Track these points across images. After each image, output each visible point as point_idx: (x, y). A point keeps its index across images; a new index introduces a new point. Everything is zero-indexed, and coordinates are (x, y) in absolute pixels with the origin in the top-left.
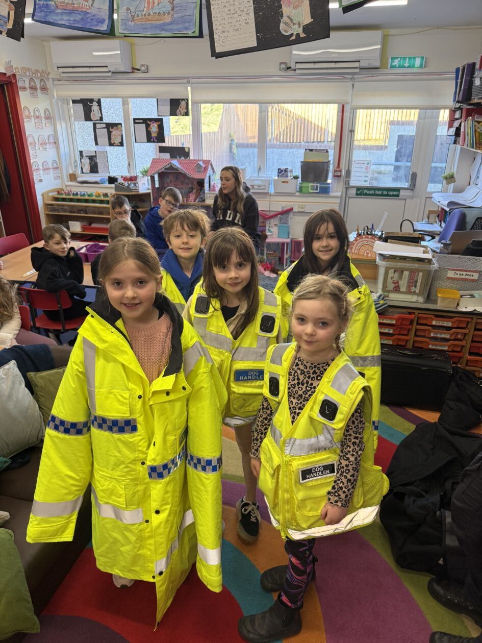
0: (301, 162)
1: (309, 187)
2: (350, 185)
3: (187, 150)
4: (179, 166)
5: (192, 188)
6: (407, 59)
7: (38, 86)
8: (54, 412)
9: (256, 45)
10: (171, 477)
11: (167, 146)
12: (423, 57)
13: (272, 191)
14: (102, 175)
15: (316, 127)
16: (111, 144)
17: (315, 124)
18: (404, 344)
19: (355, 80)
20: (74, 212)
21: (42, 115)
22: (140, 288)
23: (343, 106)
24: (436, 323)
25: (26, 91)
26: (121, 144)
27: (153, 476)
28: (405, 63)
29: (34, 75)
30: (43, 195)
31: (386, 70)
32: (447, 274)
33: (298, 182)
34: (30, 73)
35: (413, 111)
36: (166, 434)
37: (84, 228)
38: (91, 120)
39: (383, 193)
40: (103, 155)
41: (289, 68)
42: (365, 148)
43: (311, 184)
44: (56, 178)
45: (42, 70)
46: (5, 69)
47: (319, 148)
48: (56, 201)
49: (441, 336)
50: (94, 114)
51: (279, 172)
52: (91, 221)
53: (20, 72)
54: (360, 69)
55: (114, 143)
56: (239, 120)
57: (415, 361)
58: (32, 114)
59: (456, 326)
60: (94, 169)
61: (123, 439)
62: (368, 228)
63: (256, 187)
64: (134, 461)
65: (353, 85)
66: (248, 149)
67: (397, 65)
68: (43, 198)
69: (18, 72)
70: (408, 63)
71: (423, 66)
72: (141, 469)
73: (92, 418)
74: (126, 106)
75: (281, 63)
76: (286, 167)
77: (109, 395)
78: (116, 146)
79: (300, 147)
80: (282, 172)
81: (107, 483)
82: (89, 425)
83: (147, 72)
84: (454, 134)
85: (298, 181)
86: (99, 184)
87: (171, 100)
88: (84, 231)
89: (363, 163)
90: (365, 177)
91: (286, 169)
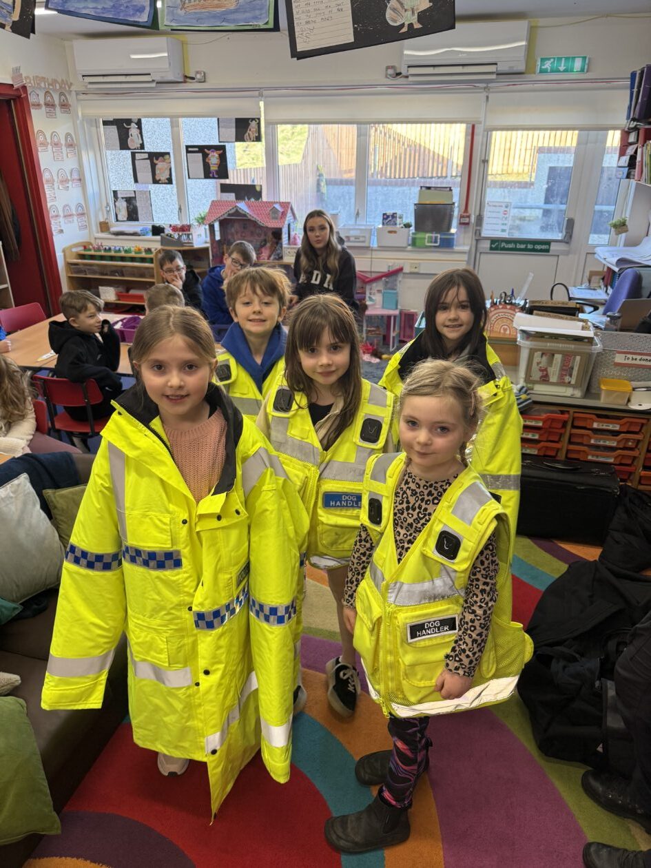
0: (415, 204)
1: (425, 238)
2: (483, 235)
3: (258, 189)
4: (248, 212)
5: (265, 241)
6: (563, 59)
7: (57, 102)
8: (74, 540)
9: (353, 40)
10: (226, 628)
11: (232, 183)
12: (585, 57)
13: (375, 245)
14: (143, 224)
15: (436, 157)
16: (155, 181)
17: (434, 152)
18: (553, 454)
19: (491, 90)
20: (106, 275)
21: (63, 142)
22: (189, 374)
23: (473, 127)
24: (598, 425)
25: (41, 108)
26: (170, 181)
27: (200, 626)
28: (560, 66)
29: (51, 87)
30: (64, 251)
31: (533, 75)
32: (614, 358)
33: (411, 232)
34: (45, 85)
35: (570, 132)
36: (217, 572)
37: (119, 296)
38: (129, 149)
39: (527, 246)
40: (145, 196)
41: (399, 74)
42: (503, 185)
43: (428, 235)
44: (83, 227)
45: (62, 80)
46: (13, 79)
47: (439, 186)
48: (81, 259)
49: (604, 444)
50: (132, 140)
51: (384, 219)
52: (129, 286)
53: (32, 82)
54: (498, 74)
55: (160, 180)
56: (329, 148)
57: (570, 477)
58: (49, 141)
59: (625, 430)
60: (133, 215)
61: (163, 577)
62: (506, 295)
63: (352, 239)
64: (179, 606)
65: (487, 97)
66: (341, 187)
67: (549, 68)
68: (65, 255)
69: (30, 83)
70: (564, 66)
71: (585, 70)
72: (187, 616)
73: (124, 549)
74: (175, 129)
75: (388, 68)
76: (394, 212)
77: (143, 519)
78: (162, 183)
79: (413, 184)
80: (389, 219)
81: (143, 634)
82: (119, 558)
83: (204, 82)
84: (626, 165)
85: (409, 231)
86: (139, 235)
87: (237, 119)
88: (119, 300)
89: (500, 206)
90: (503, 224)
91: (394, 214)
